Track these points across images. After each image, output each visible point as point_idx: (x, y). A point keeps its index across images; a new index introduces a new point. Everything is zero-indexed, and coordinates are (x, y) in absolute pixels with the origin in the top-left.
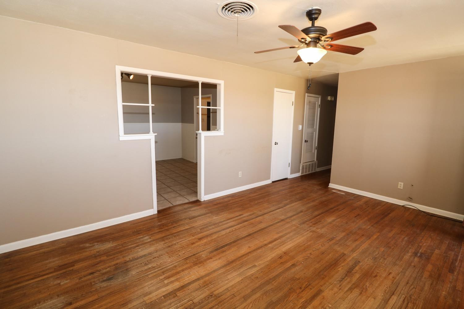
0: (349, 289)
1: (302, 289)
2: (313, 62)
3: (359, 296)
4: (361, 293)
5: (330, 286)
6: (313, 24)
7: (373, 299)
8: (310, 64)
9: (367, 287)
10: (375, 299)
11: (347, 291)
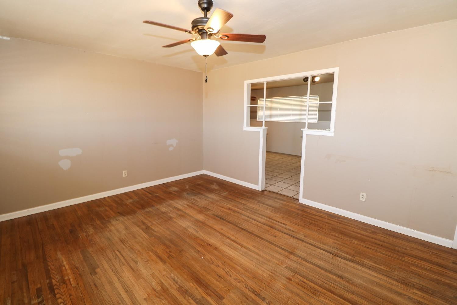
0: (163, 282)
1: (169, 253)
2: (208, 55)
3: (152, 287)
4: (155, 290)
5: (169, 270)
6: (206, 15)
7: (145, 297)
8: (205, 56)
9: (161, 299)
10: (145, 299)
11: (160, 281)
